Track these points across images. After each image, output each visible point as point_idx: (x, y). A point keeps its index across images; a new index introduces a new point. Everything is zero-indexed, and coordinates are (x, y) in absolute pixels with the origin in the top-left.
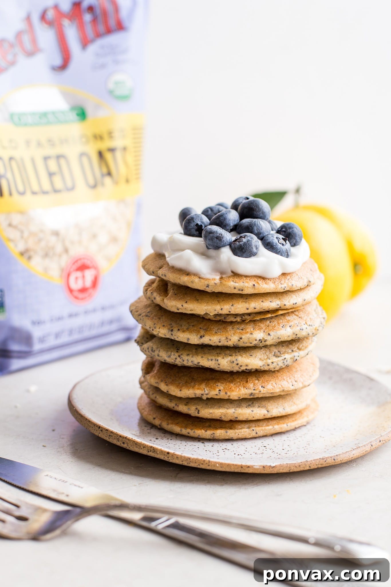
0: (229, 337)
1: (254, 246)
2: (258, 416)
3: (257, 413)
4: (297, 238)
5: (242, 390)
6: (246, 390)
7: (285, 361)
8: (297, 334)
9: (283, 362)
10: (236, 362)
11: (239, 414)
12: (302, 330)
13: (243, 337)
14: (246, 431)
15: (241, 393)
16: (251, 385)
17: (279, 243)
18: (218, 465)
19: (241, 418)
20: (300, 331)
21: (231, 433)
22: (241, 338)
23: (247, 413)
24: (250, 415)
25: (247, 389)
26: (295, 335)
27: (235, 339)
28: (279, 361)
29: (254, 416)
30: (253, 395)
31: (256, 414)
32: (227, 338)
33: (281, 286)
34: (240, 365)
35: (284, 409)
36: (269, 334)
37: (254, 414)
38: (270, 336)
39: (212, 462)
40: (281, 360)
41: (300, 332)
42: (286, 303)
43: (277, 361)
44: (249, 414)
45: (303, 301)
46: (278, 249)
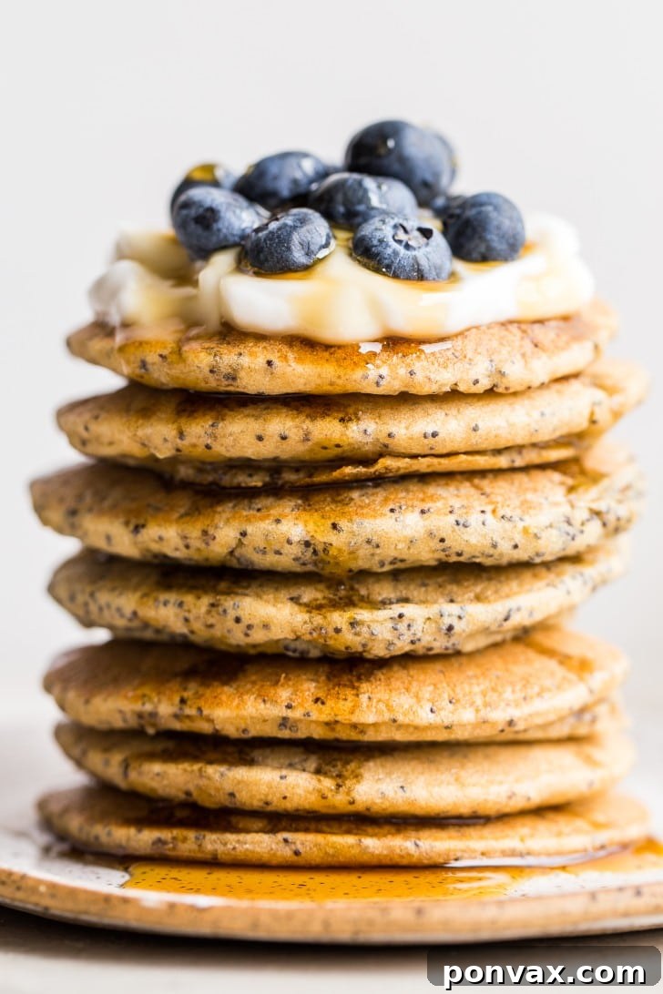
0: (211, 530)
1: (299, 247)
2: (300, 795)
3: (298, 785)
4: (489, 237)
5: (249, 703)
6: (262, 705)
7: (402, 627)
8: (444, 535)
9: (395, 629)
10: (232, 614)
11: (239, 782)
12: (465, 526)
13: (250, 530)
14: (261, 842)
15: (245, 713)
17: (396, 241)
20: (456, 527)
21: (216, 842)
22: (244, 534)
23: (262, 782)
24: (271, 787)
25: (264, 701)
26: (437, 540)
27: (228, 536)
28: (377, 621)
29: (288, 795)
30: (288, 725)
31: (293, 788)
32: (204, 533)
33: (387, 374)
34: (245, 621)
35: (402, 787)
36: (334, 526)
37: (287, 789)
38: (335, 532)
40: (385, 620)
41: (453, 531)
42: (394, 430)
43: (372, 621)
45: (470, 431)
46: (386, 259)
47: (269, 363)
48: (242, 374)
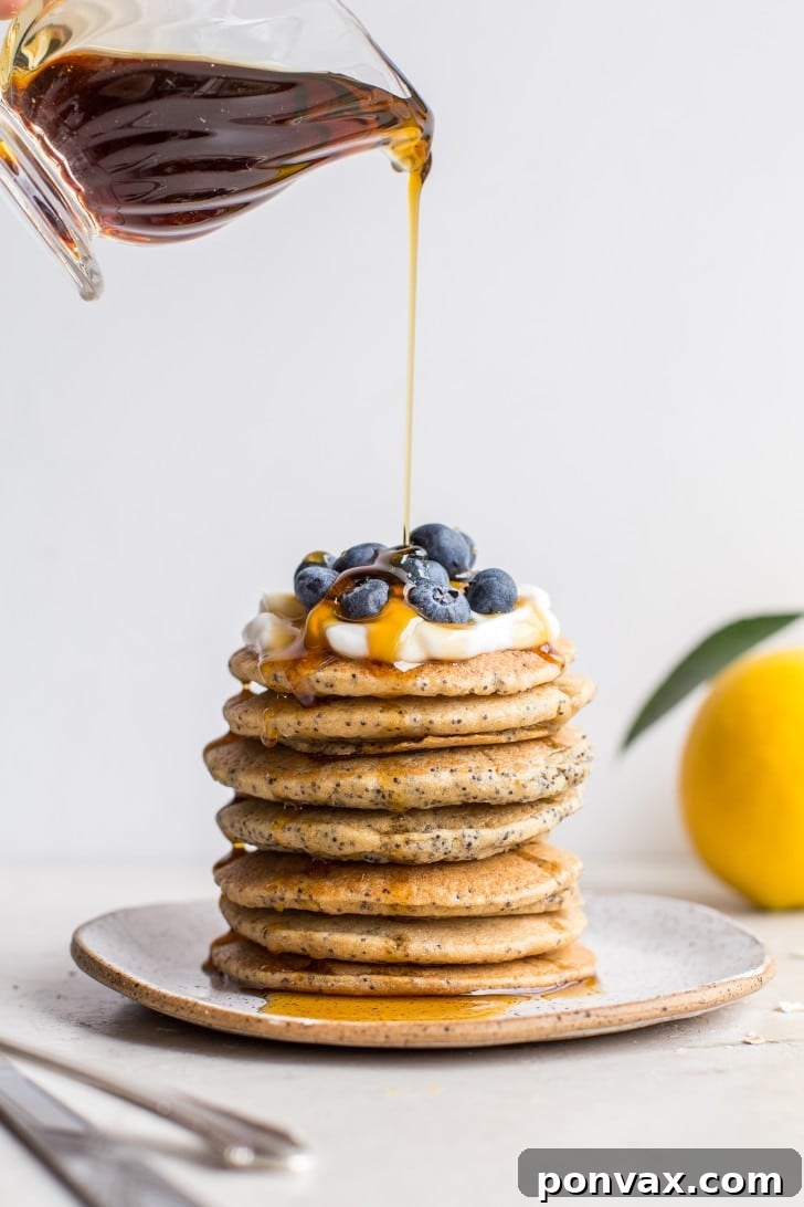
0: (318, 783)
6: (350, 894)
7: (439, 844)
9: (434, 845)
10: (331, 836)
12: (479, 780)
13: (342, 782)
15: (338, 899)
16: (364, 887)
17: (435, 599)
18: (207, 1012)
19: (339, 953)
20: (473, 781)
21: (319, 981)
22: (338, 785)
25: (351, 891)
27: (328, 786)
28: (423, 840)
30: (367, 906)
31: (370, 946)
32: (314, 784)
33: (429, 683)
34: (339, 841)
36: (396, 780)
37: (366, 947)
38: (396, 783)
39: (199, 1005)
40: (428, 839)
41: (471, 783)
42: (433, 718)
43: (419, 840)
44: (355, 945)
47: (354, 676)
48: (337, 683)
